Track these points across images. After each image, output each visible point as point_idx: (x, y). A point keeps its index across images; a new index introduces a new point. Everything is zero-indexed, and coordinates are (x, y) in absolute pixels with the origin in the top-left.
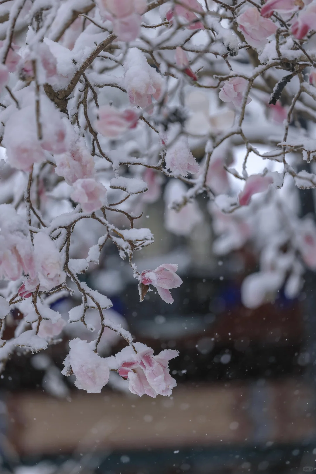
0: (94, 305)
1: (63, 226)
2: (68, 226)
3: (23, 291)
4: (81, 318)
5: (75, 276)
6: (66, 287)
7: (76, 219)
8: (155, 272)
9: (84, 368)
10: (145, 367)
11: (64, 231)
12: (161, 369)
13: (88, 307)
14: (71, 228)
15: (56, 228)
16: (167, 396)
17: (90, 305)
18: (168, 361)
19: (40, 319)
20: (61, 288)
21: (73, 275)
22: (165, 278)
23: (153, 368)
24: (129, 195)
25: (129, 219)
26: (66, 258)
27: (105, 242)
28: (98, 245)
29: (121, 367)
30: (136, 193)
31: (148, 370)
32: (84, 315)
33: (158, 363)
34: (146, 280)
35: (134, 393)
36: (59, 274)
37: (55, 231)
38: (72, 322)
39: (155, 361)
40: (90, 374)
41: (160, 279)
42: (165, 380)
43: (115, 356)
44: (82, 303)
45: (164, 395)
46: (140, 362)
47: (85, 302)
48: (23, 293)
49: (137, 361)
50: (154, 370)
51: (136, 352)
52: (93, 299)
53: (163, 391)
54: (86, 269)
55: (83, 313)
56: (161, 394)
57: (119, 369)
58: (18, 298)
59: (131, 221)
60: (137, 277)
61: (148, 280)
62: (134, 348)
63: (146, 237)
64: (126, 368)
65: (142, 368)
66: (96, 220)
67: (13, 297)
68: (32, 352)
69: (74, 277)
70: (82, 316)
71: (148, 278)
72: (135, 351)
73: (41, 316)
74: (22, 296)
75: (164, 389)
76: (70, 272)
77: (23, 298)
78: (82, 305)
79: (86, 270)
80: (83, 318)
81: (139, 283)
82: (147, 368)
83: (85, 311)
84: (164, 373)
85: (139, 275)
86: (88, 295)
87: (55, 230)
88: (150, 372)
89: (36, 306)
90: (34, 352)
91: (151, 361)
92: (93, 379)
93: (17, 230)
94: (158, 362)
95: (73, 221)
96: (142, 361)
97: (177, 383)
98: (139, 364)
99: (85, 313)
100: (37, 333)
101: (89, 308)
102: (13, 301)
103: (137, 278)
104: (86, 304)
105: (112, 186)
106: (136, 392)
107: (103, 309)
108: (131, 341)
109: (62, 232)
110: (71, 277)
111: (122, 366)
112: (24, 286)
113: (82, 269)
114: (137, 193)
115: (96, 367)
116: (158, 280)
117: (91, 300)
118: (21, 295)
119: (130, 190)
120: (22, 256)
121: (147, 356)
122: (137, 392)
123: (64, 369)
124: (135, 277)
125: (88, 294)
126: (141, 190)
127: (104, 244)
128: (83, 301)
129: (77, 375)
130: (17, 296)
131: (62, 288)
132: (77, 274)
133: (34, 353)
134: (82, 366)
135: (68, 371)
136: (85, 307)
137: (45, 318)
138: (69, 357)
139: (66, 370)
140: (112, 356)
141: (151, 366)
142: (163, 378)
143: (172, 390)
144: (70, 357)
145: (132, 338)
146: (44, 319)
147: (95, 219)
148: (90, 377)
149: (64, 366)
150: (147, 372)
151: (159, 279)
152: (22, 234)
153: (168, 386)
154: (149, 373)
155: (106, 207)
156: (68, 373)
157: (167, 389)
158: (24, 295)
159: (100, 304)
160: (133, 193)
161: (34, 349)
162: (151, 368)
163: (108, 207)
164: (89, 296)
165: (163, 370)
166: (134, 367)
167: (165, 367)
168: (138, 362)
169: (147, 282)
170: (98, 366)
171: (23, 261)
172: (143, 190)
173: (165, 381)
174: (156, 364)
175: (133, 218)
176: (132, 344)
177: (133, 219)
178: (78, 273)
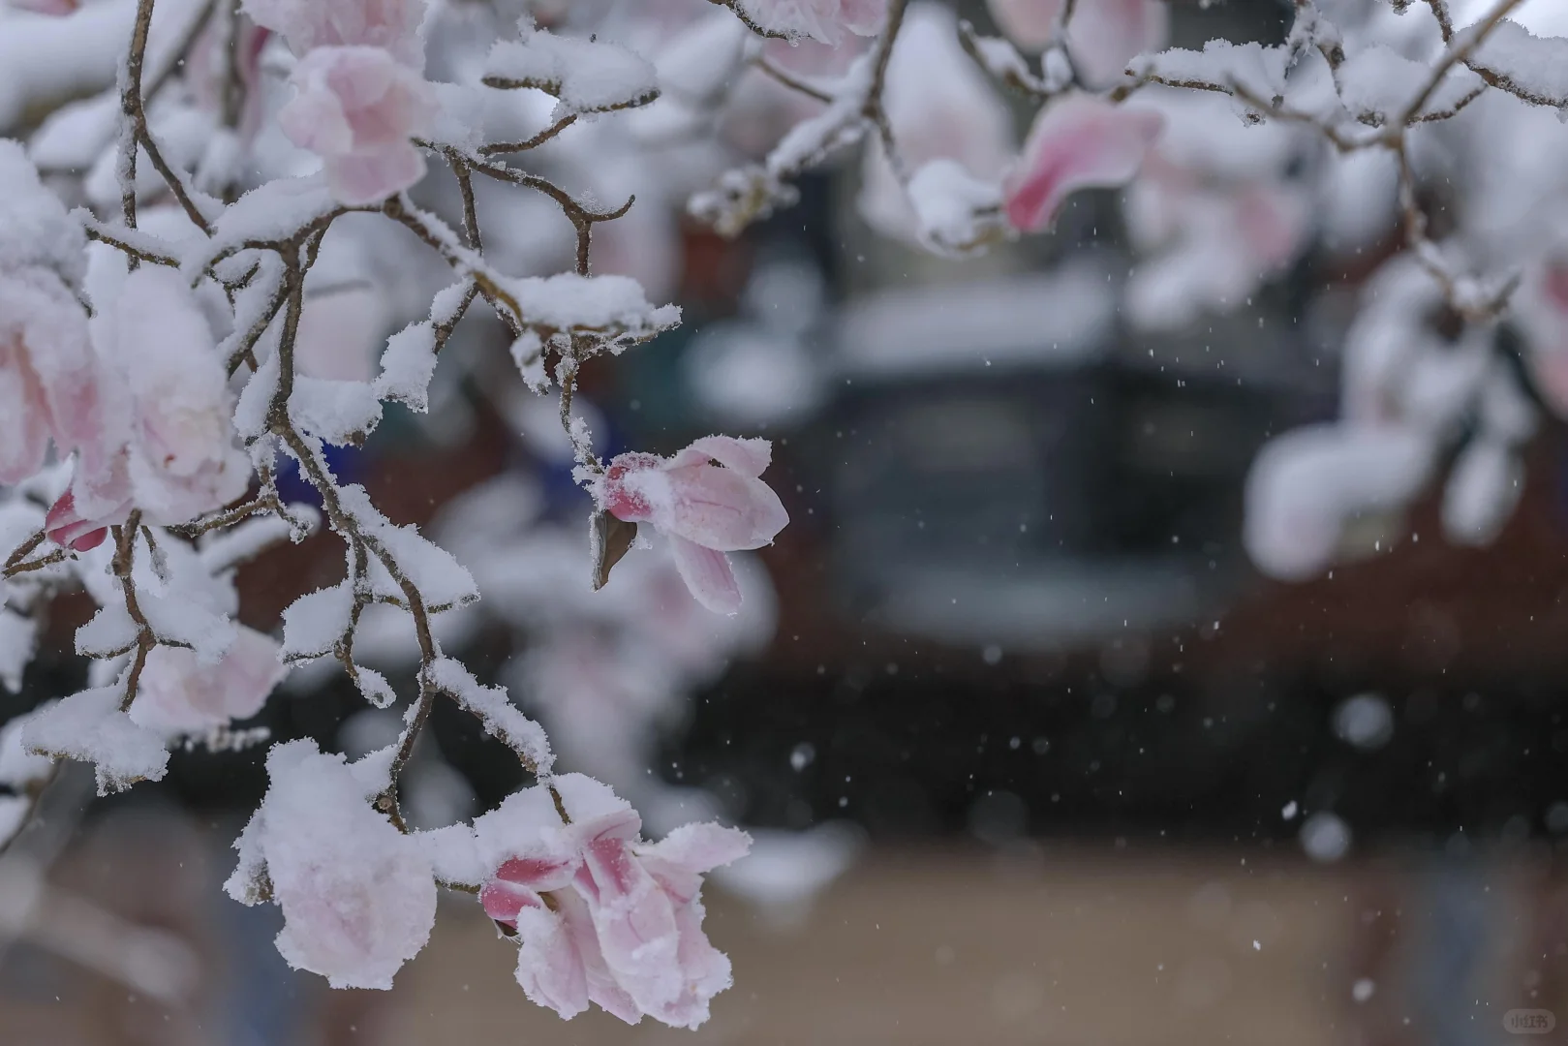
0: (395, 589)
1: (266, 236)
2: (289, 240)
3: (67, 519)
4: (337, 643)
5: (319, 458)
6: (276, 502)
7: (322, 213)
8: (669, 472)
9: (319, 878)
10: (595, 889)
11: (271, 263)
12: (668, 908)
13: (371, 597)
14: (303, 248)
15: (232, 248)
16: (687, 1026)
17: (377, 591)
18: (701, 874)
19: (146, 640)
20: (252, 508)
21: (309, 453)
22: (711, 503)
23: (633, 899)
24: (570, 115)
25: (571, 217)
26: (279, 375)
27: (461, 314)
28: (428, 324)
29: (495, 877)
30: (604, 109)
31: (608, 905)
32: (351, 631)
33: (656, 883)
34: (626, 501)
35: (541, 1004)
36: (217, 458)
37: (226, 259)
38: (293, 659)
39: (643, 872)
40: (343, 908)
41: (688, 503)
42: (682, 957)
43: (471, 824)
44: (347, 577)
45: (674, 1021)
46: (576, 864)
47: (358, 575)
48: (68, 529)
49: (563, 861)
50: (636, 911)
51: (566, 820)
52: (390, 563)
53: (669, 1006)
54: (369, 426)
55: (345, 622)
56: (660, 1018)
57: (484, 887)
58: (46, 548)
59: (579, 227)
60: (589, 482)
61: (636, 501)
62: (557, 798)
63: (621, 314)
64: (517, 887)
65: (585, 894)
66: (403, 226)
67: (28, 539)
68: (101, 787)
69: (312, 461)
70: (339, 635)
71: (637, 494)
72: (561, 810)
73: (148, 629)
74: (61, 543)
75: (674, 997)
76: (293, 439)
77: (66, 552)
78: (347, 584)
79: (368, 432)
80: (343, 646)
81: (595, 509)
82: (602, 895)
83: (356, 613)
84: (679, 929)
85: (598, 471)
86: (372, 548)
87: (225, 254)
88: (619, 917)
89: (128, 584)
90: (110, 787)
91: (627, 865)
92: (357, 929)
93: (34, 262)
94: (654, 876)
95: (308, 219)
96: (585, 864)
97: (732, 973)
98: (573, 873)
99: (355, 623)
100: (126, 704)
101: (374, 601)
102: (26, 560)
103: (587, 487)
104: (362, 581)
105: (492, 76)
106: (548, 1000)
107: (432, 610)
108: (541, 770)
109: (262, 264)
110: (300, 460)
111: (498, 875)
112: (72, 498)
113: (350, 429)
114: (609, 107)
115: (378, 878)
116: (681, 506)
117: (384, 570)
118: (58, 535)
119: (578, 93)
120: (48, 380)
121: (608, 842)
122: (552, 997)
123: (234, 875)
124: (578, 483)
125: (372, 541)
126: (629, 99)
127: (456, 320)
128: (351, 570)
129: (289, 906)
130: (40, 537)
131: (256, 507)
132: (327, 448)
133: (105, 794)
134: (314, 870)
135: (251, 885)
136: (356, 596)
137: (166, 639)
138: (262, 822)
139: (247, 879)
140: (461, 826)
141: (623, 889)
142: (674, 953)
143: (711, 1001)
144: (266, 824)
145: (551, 753)
146: (163, 642)
147: (398, 223)
148: (343, 922)
149: (238, 860)
150: (605, 915)
151: (683, 503)
152: (52, 279)
153: (694, 987)
154: (613, 921)
155: (469, 160)
156: (251, 892)
157: (687, 999)
158: (69, 539)
159: (422, 590)
160: (591, 110)
161: (108, 777)
162: (620, 901)
163: (480, 159)
164: (374, 549)
165: (677, 911)
166: (549, 883)
167: (684, 901)
168: (565, 863)
169: (630, 512)
170: (385, 872)
171: (51, 398)
172: (637, 98)
173: (680, 962)
174: (644, 885)
175: (589, 219)
176: (548, 780)
177: (589, 222)
178: (335, 444)
